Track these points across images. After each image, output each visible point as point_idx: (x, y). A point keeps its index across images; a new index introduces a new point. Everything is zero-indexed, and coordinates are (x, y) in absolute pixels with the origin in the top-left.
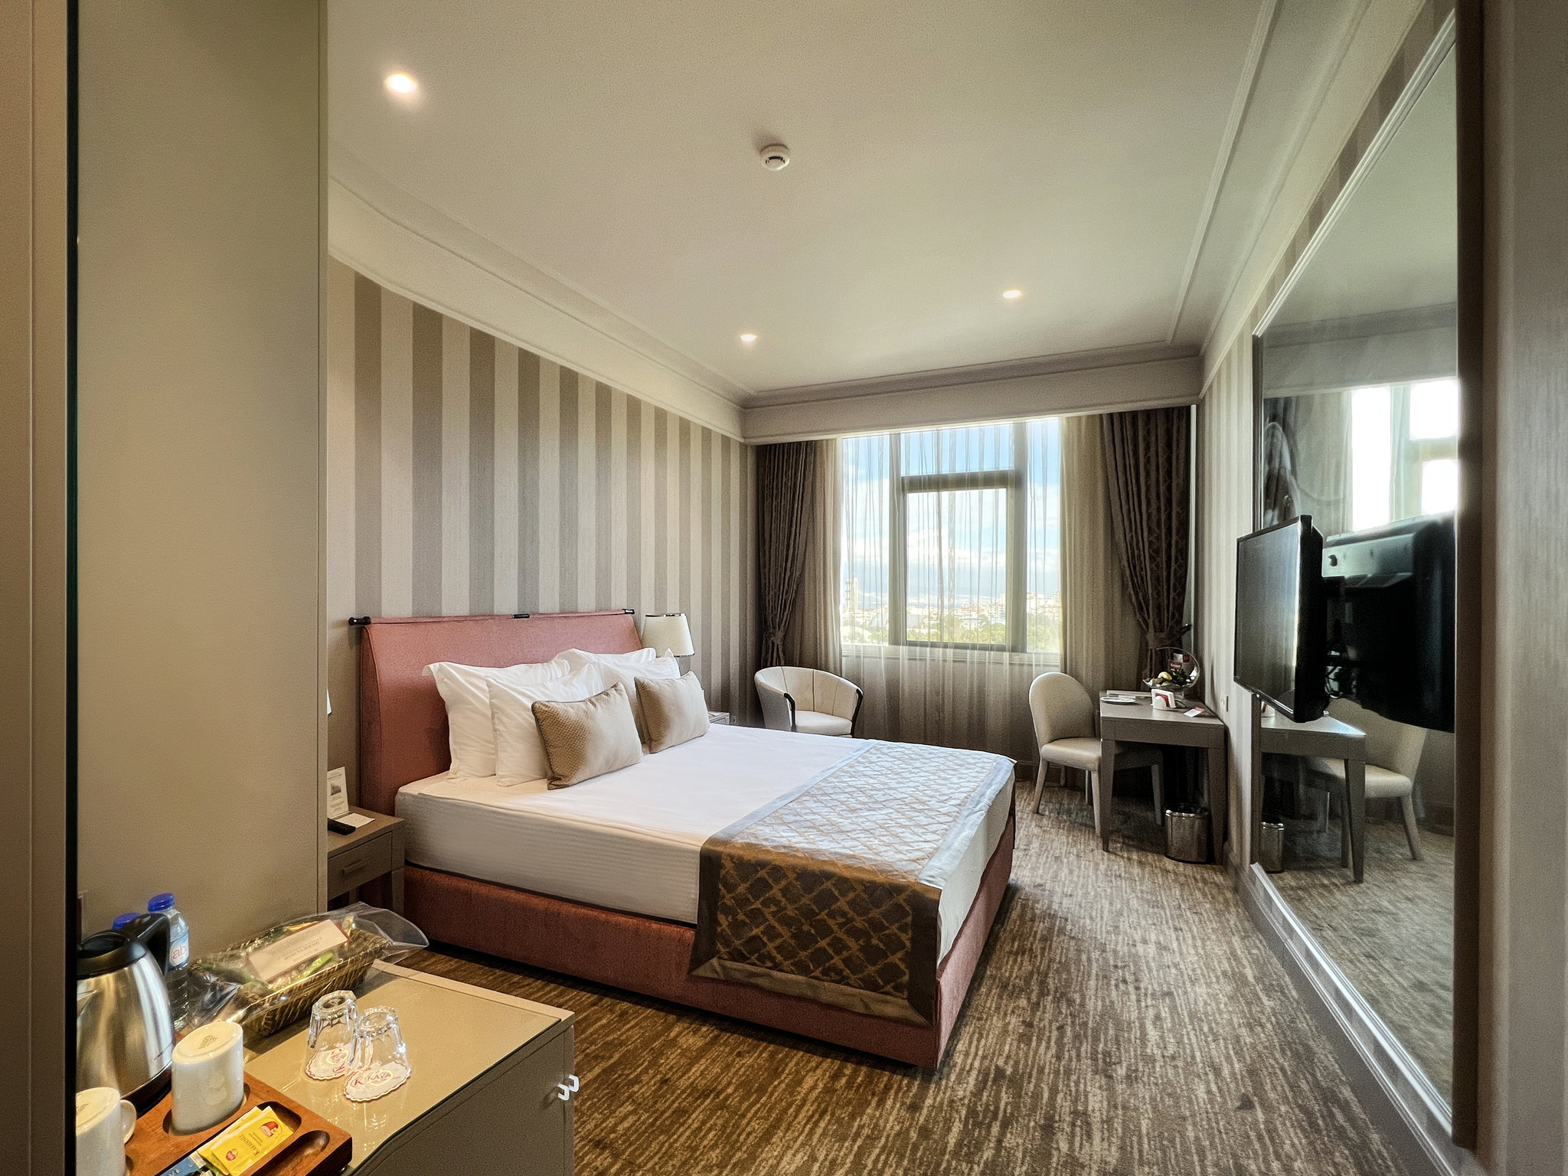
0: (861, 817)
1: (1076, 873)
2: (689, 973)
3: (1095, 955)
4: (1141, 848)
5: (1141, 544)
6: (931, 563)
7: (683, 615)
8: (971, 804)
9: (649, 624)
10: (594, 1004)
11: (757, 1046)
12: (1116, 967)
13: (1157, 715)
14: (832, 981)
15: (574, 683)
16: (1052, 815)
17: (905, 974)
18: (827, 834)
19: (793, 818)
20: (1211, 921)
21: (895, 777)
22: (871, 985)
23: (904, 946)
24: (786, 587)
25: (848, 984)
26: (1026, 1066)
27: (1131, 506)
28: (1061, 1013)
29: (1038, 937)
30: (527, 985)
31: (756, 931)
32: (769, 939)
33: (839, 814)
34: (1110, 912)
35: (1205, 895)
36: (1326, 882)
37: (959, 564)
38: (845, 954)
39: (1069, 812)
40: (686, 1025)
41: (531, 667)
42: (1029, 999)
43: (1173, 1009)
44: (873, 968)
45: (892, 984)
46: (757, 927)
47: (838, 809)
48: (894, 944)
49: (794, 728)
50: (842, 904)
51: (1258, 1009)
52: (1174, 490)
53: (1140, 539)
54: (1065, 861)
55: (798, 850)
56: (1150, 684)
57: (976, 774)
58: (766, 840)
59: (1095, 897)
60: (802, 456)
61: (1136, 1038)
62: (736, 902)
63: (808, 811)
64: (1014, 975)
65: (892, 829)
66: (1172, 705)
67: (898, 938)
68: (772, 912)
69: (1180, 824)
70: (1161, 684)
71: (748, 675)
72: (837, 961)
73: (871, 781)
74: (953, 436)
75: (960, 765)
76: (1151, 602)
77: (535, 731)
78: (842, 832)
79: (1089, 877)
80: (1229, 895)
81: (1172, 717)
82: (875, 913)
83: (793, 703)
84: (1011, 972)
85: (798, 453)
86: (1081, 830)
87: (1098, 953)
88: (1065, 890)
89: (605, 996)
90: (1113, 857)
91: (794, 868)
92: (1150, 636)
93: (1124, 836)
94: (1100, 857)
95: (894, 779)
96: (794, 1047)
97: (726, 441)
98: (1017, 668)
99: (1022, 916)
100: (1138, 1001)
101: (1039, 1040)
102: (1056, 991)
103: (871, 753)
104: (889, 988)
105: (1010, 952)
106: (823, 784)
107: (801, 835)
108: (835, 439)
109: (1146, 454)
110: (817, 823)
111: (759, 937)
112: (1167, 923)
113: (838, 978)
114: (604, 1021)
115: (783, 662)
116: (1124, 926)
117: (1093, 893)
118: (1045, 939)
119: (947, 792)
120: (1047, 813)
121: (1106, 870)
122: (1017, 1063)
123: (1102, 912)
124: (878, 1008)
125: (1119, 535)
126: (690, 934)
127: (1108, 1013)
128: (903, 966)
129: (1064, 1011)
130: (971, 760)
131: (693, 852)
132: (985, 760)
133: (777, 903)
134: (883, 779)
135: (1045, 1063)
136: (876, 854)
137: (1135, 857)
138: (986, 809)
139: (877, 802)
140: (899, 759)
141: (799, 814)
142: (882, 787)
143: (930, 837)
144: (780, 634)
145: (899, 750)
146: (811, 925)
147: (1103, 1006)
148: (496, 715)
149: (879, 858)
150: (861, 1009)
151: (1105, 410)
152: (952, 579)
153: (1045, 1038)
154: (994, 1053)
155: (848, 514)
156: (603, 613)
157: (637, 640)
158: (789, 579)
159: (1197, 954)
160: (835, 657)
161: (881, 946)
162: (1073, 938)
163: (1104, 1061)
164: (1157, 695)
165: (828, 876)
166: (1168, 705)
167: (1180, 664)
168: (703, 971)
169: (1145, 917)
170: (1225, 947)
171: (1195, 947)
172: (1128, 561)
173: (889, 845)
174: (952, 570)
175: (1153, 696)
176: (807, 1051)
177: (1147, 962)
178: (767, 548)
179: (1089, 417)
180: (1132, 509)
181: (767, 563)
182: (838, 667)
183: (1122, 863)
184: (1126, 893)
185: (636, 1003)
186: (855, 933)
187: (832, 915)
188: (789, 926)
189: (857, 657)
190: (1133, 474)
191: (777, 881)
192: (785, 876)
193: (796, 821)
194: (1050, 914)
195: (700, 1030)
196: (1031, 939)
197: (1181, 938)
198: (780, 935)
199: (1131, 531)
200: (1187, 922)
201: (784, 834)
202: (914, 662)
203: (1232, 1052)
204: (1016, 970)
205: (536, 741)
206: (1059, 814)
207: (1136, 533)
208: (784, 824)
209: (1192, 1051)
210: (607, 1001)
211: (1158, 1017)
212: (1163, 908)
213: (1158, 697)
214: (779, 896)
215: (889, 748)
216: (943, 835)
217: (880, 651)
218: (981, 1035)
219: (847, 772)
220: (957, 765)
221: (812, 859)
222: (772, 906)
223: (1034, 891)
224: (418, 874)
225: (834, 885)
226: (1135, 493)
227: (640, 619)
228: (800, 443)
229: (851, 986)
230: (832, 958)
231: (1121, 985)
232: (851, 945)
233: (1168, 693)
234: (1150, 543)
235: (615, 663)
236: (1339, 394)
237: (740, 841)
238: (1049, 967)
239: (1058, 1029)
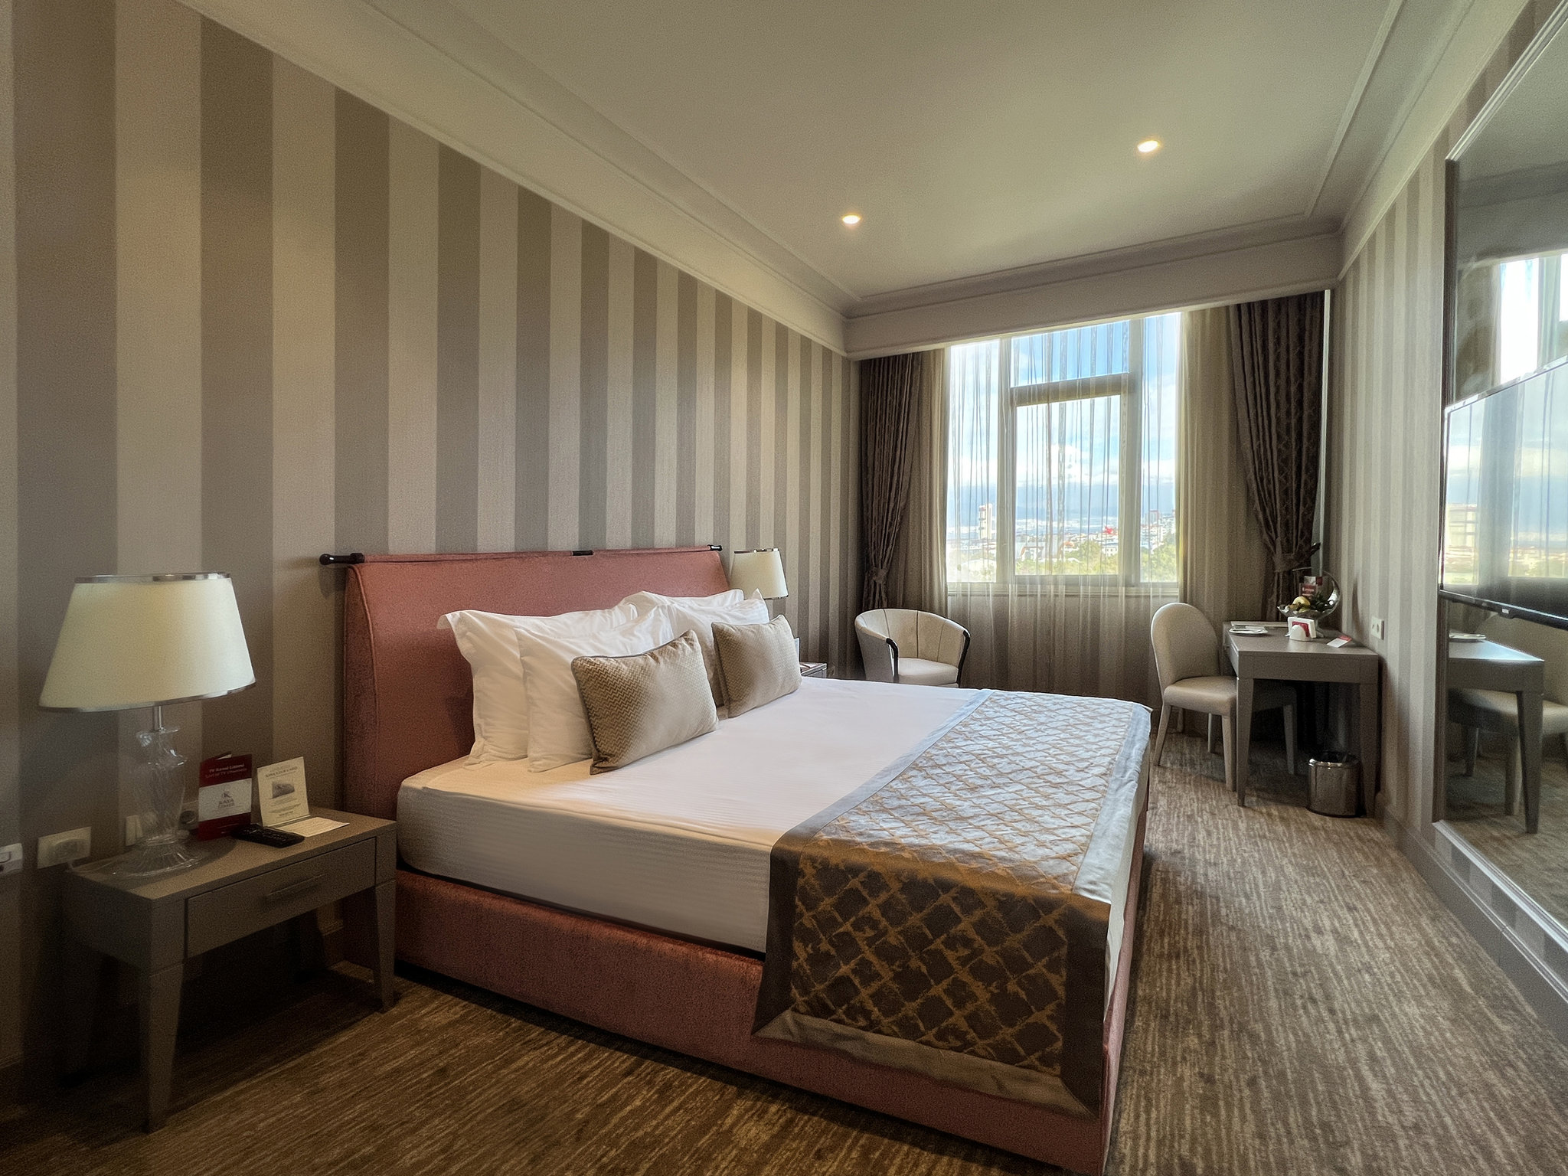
0: (985, 796)
1: (1215, 836)
2: (753, 1032)
3: (1265, 955)
4: (1278, 801)
5: (1269, 454)
6: (1040, 483)
7: (776, 550)
8: (1118, 772)
9: (737, 561)
10: (629, 1073)
11: (846, 1136)
12: (1295, 974)
13: (1293, 648)
14: (951, 1049)
15: (635, 633)
16: (1175, 767)
17: (1057, 1039)
18: (942, 823)
19: (896, 803)
20: (1386, 894)
21: (1019, 737)
22: (1007, 1055)
23: (1054, 995)
24: (889, 520)
25: (973, 1053)
26: (1221, 1155)
27: (1259, 411)
28: (1245, 1057)
29: (1191, 929)
30: (547, 1044)
31: (844, 969)
32: (862, 983)
33: (956, 795)
34: (1265, 883)
35: (1367, 858)
36: (1496, 834)
37: (1069, 483)
38: (970, 1007)
39: (1192, 763)
40: (749, 1103)
41: (587, 615)
42: (1200, 1036)
43: (1387, 1041)
44: (1011, 1030)
45: (1037, 1054)
46: (847, 963)
47: (954, 788)
48: (1041, 993)
49: (897, 679)
50: (965, 926)
51: (1497, 1039)
52: (1306, 390)
53: (1268, 446)
54: (1200, 820)
55: (903, 849)
56: (1286, 610)
57: (1115, 729)
58: (861, 834)
59: (1243, 863)
60: (908, 372)
61: (1356, 1097)
62: (818, 922)
63: (915, 792)
64: (1173, 995)
65: (1026, 812)
66: (1313, 633)
67: (1047, 982)
68: (867, 938)
69: (1326, 775)
70: (1298, 610)
71: (849, 620)
72: (958, 1019)
73: (991, 744)
74: (1064, 339)
75: (1092, 718)
76: (1279, 519)
77: (577, 696)
78: (962, 819)
79: (1230, 839)
80: (1394, 855)
81: (1312, 649)
82: (1013, 941)
83: (895, 649)
84: (1169, 991)
85: (904, 368)
86: (1208, 785)
87: (1267, 952)
88: (1207, 857)
89: (647, 1058)
90: (1251, 813)
91: (898, 876)
92: (1278, 558)
93: (1257, 790)
94: (1236, 814)
95: (1017, 740)
96: (897, 1137)
97: (827, 353)
98: (1133, 601)
99: (1164, 896)
100: (1340, 1032)
101: (1229, 1106)
102: (1231, 1021)
103: (987, 707)
104: (1033, 1059)
105: (1161, 956)
106: (934, 752)
107: (907, 826)
108: (943, 349)
109: (1276, 350)
110: (928, 808)
111: (848, 978)
112: (1337, 899)
113: (959, 1044)
114: (638, 1103)
115: (885, 605)
116: (1288, 908)
117: (1239, 860)
118: (1200, 932)
119: (1086, 755)
120: (1169, 765)
121: (1247, 830)
122: (1208, 1151)
123: (1256, 885)
124: (1016, 1088)
125: (1246, 444)
126: (756, 970)
127: (1308, 1054)
128: (1053, 1028)
129: (1250, 1055)
130: (1103, 711)
131: (762, 853)
132: (1120, 710)
133: (874, 925)
134: (1005, 741)
135: (1246, 1149)
136: (1011, 849)
137: (1275, 812)
138: (1135, 778)
139: (1001, 774)
140: (1020, 713)
141: (902, 797)
142: (1005, 752)
143: (1078, 820)
144: (883, 573)
145: (1019, 701)
146: (921, 959)
147: (1298, 1042)
148: (528, 678)
149: (1016, 857)
150: (993, 1090)
151: (1231, 301)
152: (1061, 499)
153: (1236, 1103)
154: (1172, 1135)
155: (954, 435)
156: (685, 548)
157: (723, 578)
158: (893, 510)
159: (1388, 948)
160: (940, 594)
161: (1023, 995)
162: (1232, 928)
163: (1327, 1142)
164: (1294, 623)
165: (945, 886)
166: (1308, 634)
167: (1314, 587)
168: (773, 1031)
169: (1309, 893)
170: (1417, 936)
171: (1381, 936)
172: (1255, 474)
173: (1026, 834)
174: (1061, 490)
175: (1290, 624)
176: (913, 1144)
177: (1331, 965)
178: (870, 476)
179: (1214, 310)
180: (1259, 414)
181: (870, 495)
182: (944, 606)
183: (1262, 820)
184: (1277, 857)
185: (685, 1069)
186: (981, 972)
187: (950, 944)
188: (890, 960)
189: (963, 595)
190: (1262, 374)
191: (874, 893)
192: (885, 887)
193: (900, 807)
194: (1196, 891)
195: (765, 1111)
196: (1182, 931)
197: (1360, 922)
198: (877, 976)
199: (1258, 438)
200: (1358, 896)
201: (885, 826)
202: (1023, 598)
203: (1492, 1114)
204: (1174, 987)
205: (579, 709)
206: (1181, 765)
207: (1264, 441)
208: (885, 810)
209: (1439, 1116)
210: (648, 1065)
211: (1372, 1058)
212: (1325, 877)
213: (1296, 626)
214: (877, 914)
215: (1007, 699)
216: (1094, 817)
217: (988, 588)
218: (1149, 1100)
219: (960, 733)
220: (1088, 717)
221: (924, 861)
222: (867, 929)
223: (1173, 860)
224: (418, 884)
225: (954, 899)
226: (1263, 396)
227: (728, 558)
228: (906, 356)
229: (979, 1056)
230: (951, 1014)
231: (1309, 1006)
232: (978, 992)
233: (1309, 622)
234: (1279, 451)
235: (692, 608)
236: (1489, 269)
237: (825, 837)
238: (1213, 978)
239: (1249, 1085)
